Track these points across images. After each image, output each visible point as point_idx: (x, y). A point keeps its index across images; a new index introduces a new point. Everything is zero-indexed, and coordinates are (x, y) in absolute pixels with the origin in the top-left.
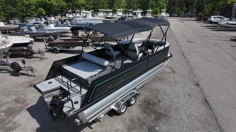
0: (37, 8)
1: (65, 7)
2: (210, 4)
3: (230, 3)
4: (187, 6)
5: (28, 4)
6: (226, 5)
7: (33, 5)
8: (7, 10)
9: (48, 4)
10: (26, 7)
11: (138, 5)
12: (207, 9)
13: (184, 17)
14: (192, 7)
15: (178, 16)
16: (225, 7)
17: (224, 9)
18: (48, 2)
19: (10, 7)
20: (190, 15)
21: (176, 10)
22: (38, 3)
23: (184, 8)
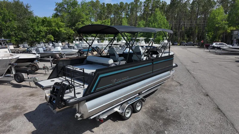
0: (46, 35)
1: (72, 35)
2: (210, 33)
3: (230, 31)
4: (188, 36)
5: (38, 31)
6: (226, 34)
7: (42, 32)
8: (19, 35)
9: (57, 31)
10: (36, 34)
11: (141, 34)
12: (208, 37)
13: (187, 45)
14: (193, 37)
15: (180, 45)
16: (226, 36)
17: (225, 37)
18: (57, 29)
19: (22, 32)
20: (192, 44)
21: (178, 39)
22: (48, 30)
23: (186, 38)
